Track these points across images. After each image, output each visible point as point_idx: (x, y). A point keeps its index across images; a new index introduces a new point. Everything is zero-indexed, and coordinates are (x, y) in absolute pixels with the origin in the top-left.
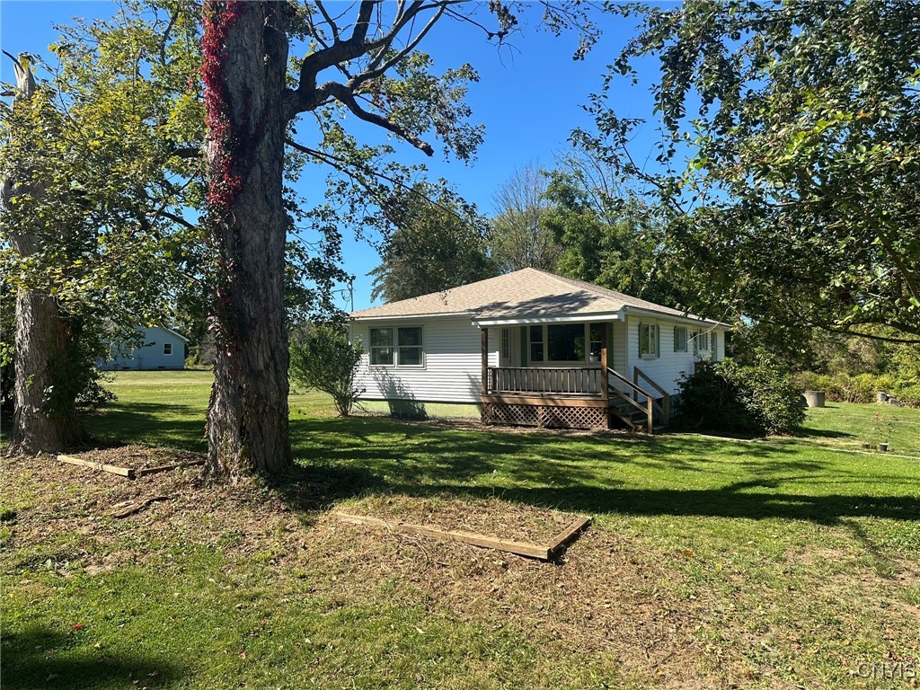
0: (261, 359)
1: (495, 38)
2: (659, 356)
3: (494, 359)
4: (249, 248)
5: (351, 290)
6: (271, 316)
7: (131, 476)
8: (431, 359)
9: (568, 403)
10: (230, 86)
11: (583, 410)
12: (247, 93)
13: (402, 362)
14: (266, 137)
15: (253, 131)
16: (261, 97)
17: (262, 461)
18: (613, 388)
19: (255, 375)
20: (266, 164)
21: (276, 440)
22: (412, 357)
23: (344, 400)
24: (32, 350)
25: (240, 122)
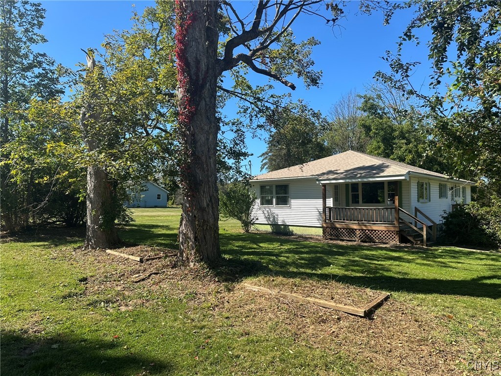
0: (205, 201)
1: (331, 22)
2: (430, 201)
3: (330, 202)
4: (199, 143)
5: (250, 165)
6: (210, 179)
7: (141, 261)
8: (294, 202)
9: (375, 228)
10: (189, 59)
11: (384, 232)
12: (198, 62)
13: (277, 204)
14: (207, 85)
15: (201, 82)
16: (205, 64)
17: (206, 255)
18: (402, 220)
19: (202, 210)
20: (207, 99)
21: (213, 244)
22: (283, 201)
23: (247, 224)
24: (94, 197)
25: (194, 77)
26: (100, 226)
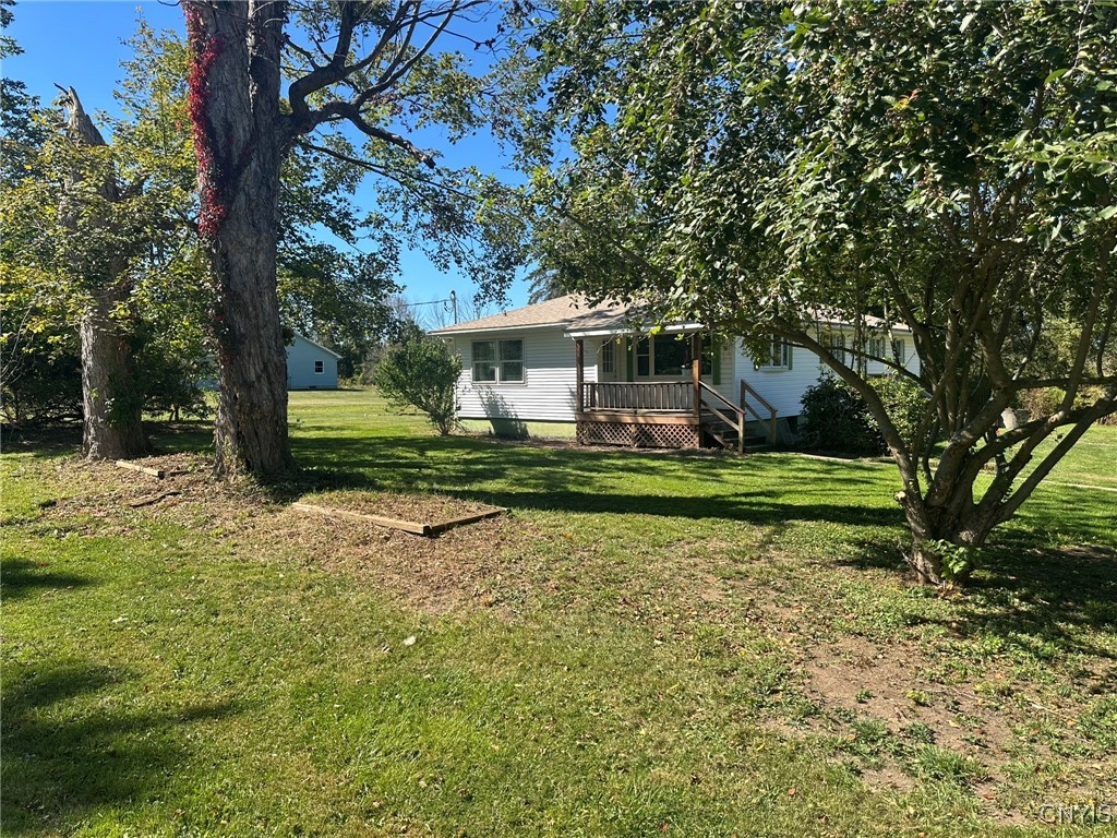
0: (252, 371)
1: (484, 48)
2: (790, 368)
3: (592, 374)
4: (237, 269)
5: (454, 300)
6: (262, 332)
7: (161, 476)
8: (532, 374)
9: (659, 420)
10: (214, 122)
11: (680, 427)
12: (229, 127)
13: (504, 378)
14: (253, 164)
15: (236, 162)
16: (244, 129)
17: (259, 462)
18: (705, 404)
19: (248, 386)
20: (253, 191)
21: (271, 445)
22: (514, 372)
23: (441, 417)
24: (94, 365)
25: (223, 154)
26: (108, 419)
